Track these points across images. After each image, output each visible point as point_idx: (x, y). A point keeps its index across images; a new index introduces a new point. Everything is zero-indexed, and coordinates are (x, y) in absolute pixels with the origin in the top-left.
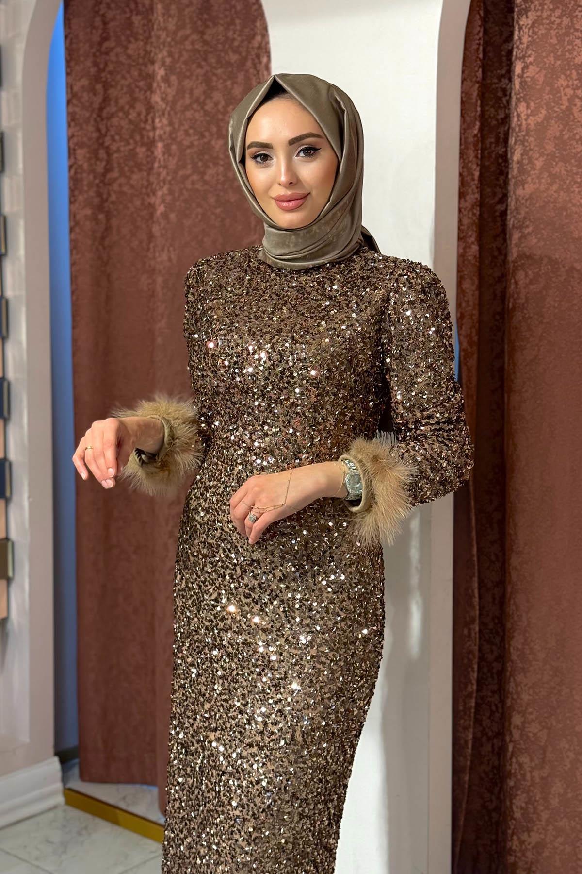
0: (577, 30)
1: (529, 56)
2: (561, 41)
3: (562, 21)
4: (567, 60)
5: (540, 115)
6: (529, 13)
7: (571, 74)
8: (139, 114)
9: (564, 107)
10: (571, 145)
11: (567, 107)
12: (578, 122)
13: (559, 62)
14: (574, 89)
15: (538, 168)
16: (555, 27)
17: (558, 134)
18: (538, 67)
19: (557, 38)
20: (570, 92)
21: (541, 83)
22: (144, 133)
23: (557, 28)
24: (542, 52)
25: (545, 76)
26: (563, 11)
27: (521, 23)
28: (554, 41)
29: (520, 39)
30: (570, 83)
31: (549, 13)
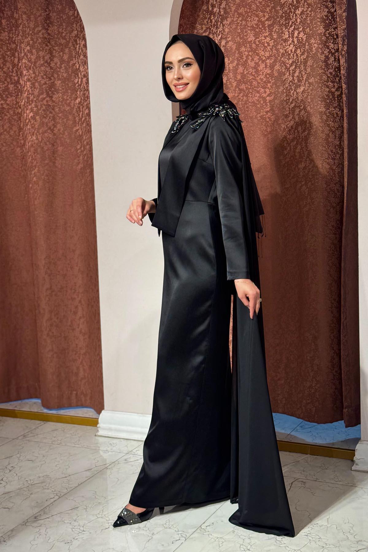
0: (248, 27)
1: (229, 38)
2: (242, 31)
3: (242, 23)
4: (245, 39)
5: (234, 63)
6: (228, 19)
7: (247, 45)
8: (9, 68)
9: (244, 60)
10: (248, 76)
11: (245, 60)
12: (250, 66)
13: (242, 40)
14: (248, 52)
15: (234, 86)
16: (239, 25)
17: (242, 72)
18: (233, 42)
19: (240, 29)
20: (246, 53)
21: (234, 49)
22: (12, 77)
23: (240, 25)
24: (235, 36)
25: (236, 46)
26: (242, 18)
27: (224, 23)
28: (239, 31)
29: (224, 30)
30: (247, 50)
31: (236, 19)
